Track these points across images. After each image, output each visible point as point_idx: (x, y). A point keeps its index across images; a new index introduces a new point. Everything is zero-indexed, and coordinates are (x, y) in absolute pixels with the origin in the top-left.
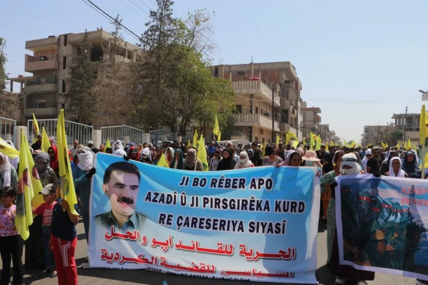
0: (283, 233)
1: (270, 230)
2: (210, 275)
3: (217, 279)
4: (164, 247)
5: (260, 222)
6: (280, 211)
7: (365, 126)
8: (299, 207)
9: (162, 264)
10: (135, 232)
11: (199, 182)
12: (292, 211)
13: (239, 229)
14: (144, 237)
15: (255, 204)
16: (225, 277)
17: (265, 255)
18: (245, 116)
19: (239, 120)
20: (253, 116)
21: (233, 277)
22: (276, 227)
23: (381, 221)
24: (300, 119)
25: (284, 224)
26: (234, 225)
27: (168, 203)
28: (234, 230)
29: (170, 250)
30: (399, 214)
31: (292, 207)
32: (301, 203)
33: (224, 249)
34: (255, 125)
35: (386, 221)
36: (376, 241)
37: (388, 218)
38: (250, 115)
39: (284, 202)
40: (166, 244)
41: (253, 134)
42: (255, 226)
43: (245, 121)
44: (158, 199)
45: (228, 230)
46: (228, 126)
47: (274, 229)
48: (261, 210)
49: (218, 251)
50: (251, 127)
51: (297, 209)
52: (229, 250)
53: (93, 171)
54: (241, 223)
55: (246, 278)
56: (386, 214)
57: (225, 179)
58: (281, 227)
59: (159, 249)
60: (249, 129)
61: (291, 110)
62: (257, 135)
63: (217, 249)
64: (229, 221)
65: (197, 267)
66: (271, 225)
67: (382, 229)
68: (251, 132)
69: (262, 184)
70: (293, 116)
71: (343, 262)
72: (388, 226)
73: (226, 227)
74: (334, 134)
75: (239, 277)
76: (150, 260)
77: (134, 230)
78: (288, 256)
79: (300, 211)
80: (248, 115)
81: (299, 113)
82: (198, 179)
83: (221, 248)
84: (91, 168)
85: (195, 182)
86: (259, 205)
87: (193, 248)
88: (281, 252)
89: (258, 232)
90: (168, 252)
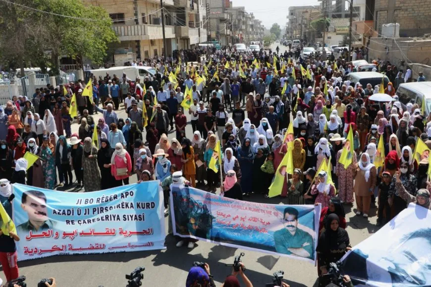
0: (144, 220)
1: (136, 218)
2: (101, 251)
3: (106, 253)
4: (71, 236)
5: (129, 215)
6: (140, 208)
7: (290, 7)
8: (152, 205)
9: (69, 249)
10: (49, 231)
11: (89, 201)
12: (147, 208)
13: (117, 219)
14: (57, 232)
15: (125, 204)
16: (111, 251)
17: (137, 233)
18: (129, 27)
19: (123, 34)
20: (139, 27)
21: (115, 250)
22: (139, 217)
23: (193, 213)
24: (202, 12)
25: (143, 216)
26: (114, 217)
27: (68, 215)
28: (114, 220)
29: (76, 238)
30: (202, 209)
31: (147, 206)
32: (152, 203)
33: (110, 232)
34: (143, 38)
35: (196, 213)
36: (192, 224)
37: (197, 211)
38: (136, 27)
39: (142, 204)
40: (73, 234)
41: (141, 49)
42: (127, 217)
43: (130, 34)
44: (61, 212)
45: (111, 220)
46: (108, 55)
47: (138, 218)
48: (128, 208)
49: (106, 233)
50: (138, 42)
51: (150, 206)
52: (113, 232)
53: (13, 196)
54: (118, 216)
55: (123, 250)
56: (196, 209)
57: (105, 197)
58: (142, 217)
59: (68, 238)
60: (136, 44)
61: (188, 6)
62: (146, 48)
63: (105, 232)
64: (111, 215)
65: (93, 247)
66: (136, 216)
67: (194, 218)
68: (138, 47)
69: (128, 195)
70: (193, 12)
71: (175, 233)
72: (197, 215)
73: (109, 218)
74: (253, 17)
75: (119, 250)
76: (61, 248)
77: (49, 230)
78: (149, 233)
79: (152, 207)
80: (133, 27)
81: (200, 6)
82: (88, 200)
83: (108, 231)
84: (11, 194)
85: (86, 201)
86: (127, 205)
87: (91, 234)
88: (143, 231)
89: (128, 220)
90: (75, 239)
